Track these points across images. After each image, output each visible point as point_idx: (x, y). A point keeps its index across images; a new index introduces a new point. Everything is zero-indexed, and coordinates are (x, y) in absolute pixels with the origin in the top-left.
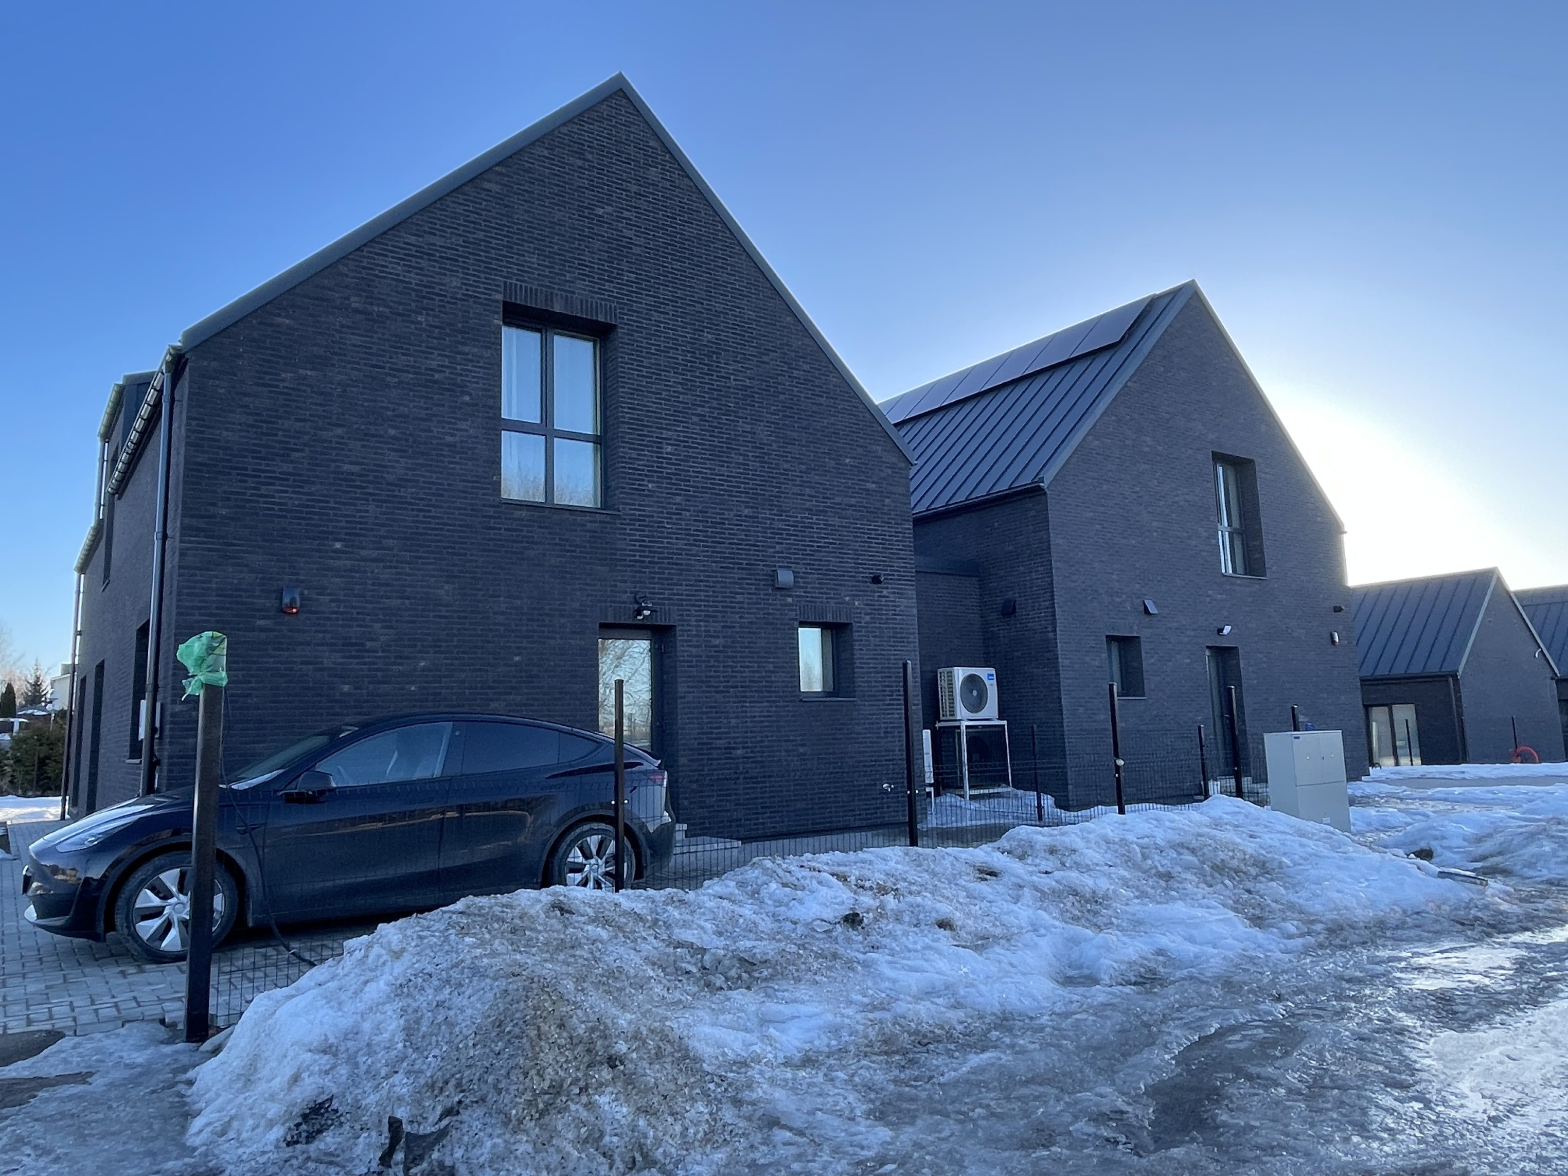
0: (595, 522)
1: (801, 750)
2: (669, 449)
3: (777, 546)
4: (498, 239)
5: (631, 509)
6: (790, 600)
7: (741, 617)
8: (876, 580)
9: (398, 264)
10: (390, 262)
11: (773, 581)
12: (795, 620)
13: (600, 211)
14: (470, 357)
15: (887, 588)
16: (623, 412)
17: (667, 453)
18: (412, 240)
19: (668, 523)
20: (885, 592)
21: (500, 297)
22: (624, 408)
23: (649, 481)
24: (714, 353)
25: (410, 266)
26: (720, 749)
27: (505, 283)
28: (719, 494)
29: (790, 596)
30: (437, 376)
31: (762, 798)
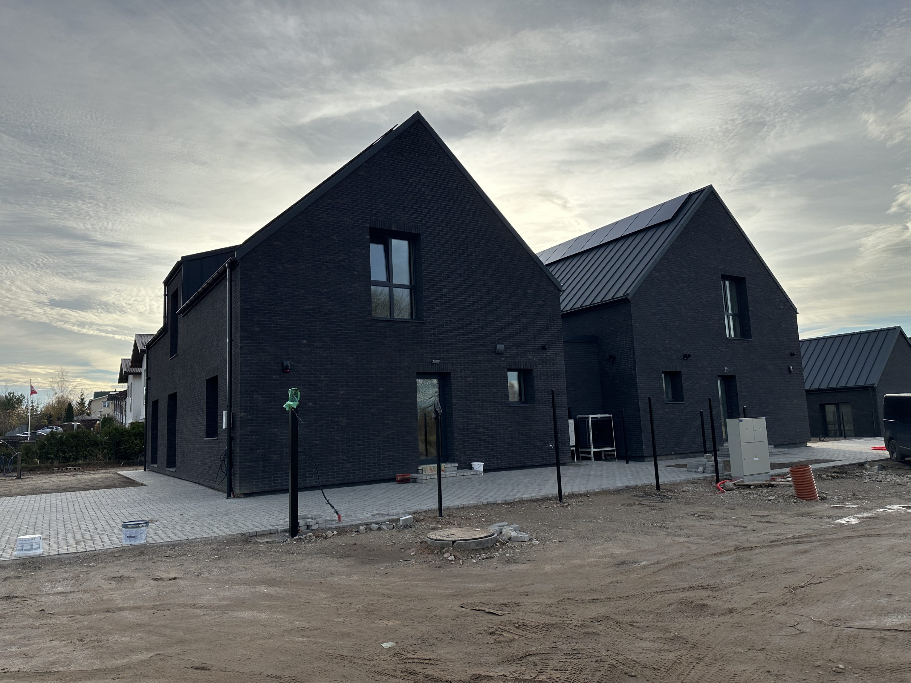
0: (413, 326)
1: (510, 429)
2: (446, 290)
3: (497, 334)
4: (366, 198)
5: (429, 320)
6: (503, 359)
7: (480, 368)
8: (544, 348)
9: (324, 213)
10: (321, 213)
11: (495, 350)
12: (506, 368)
13: (411, 180)
14: (357, 254)
15: (550, 352)
16: (424, 275)
17: (445, 293)
18: (329, 201)
19: (446, 325)
20: (549, 354)
21: (368, 225)
22: (425, 273)
23: (437, 306)
24: (465, 244)
25: (329, 214)
26: (472, 429)
27: (370, 218)
28: (469, 311)
29: (503, 357)
30: (343, 264)
31: (492, 451)
